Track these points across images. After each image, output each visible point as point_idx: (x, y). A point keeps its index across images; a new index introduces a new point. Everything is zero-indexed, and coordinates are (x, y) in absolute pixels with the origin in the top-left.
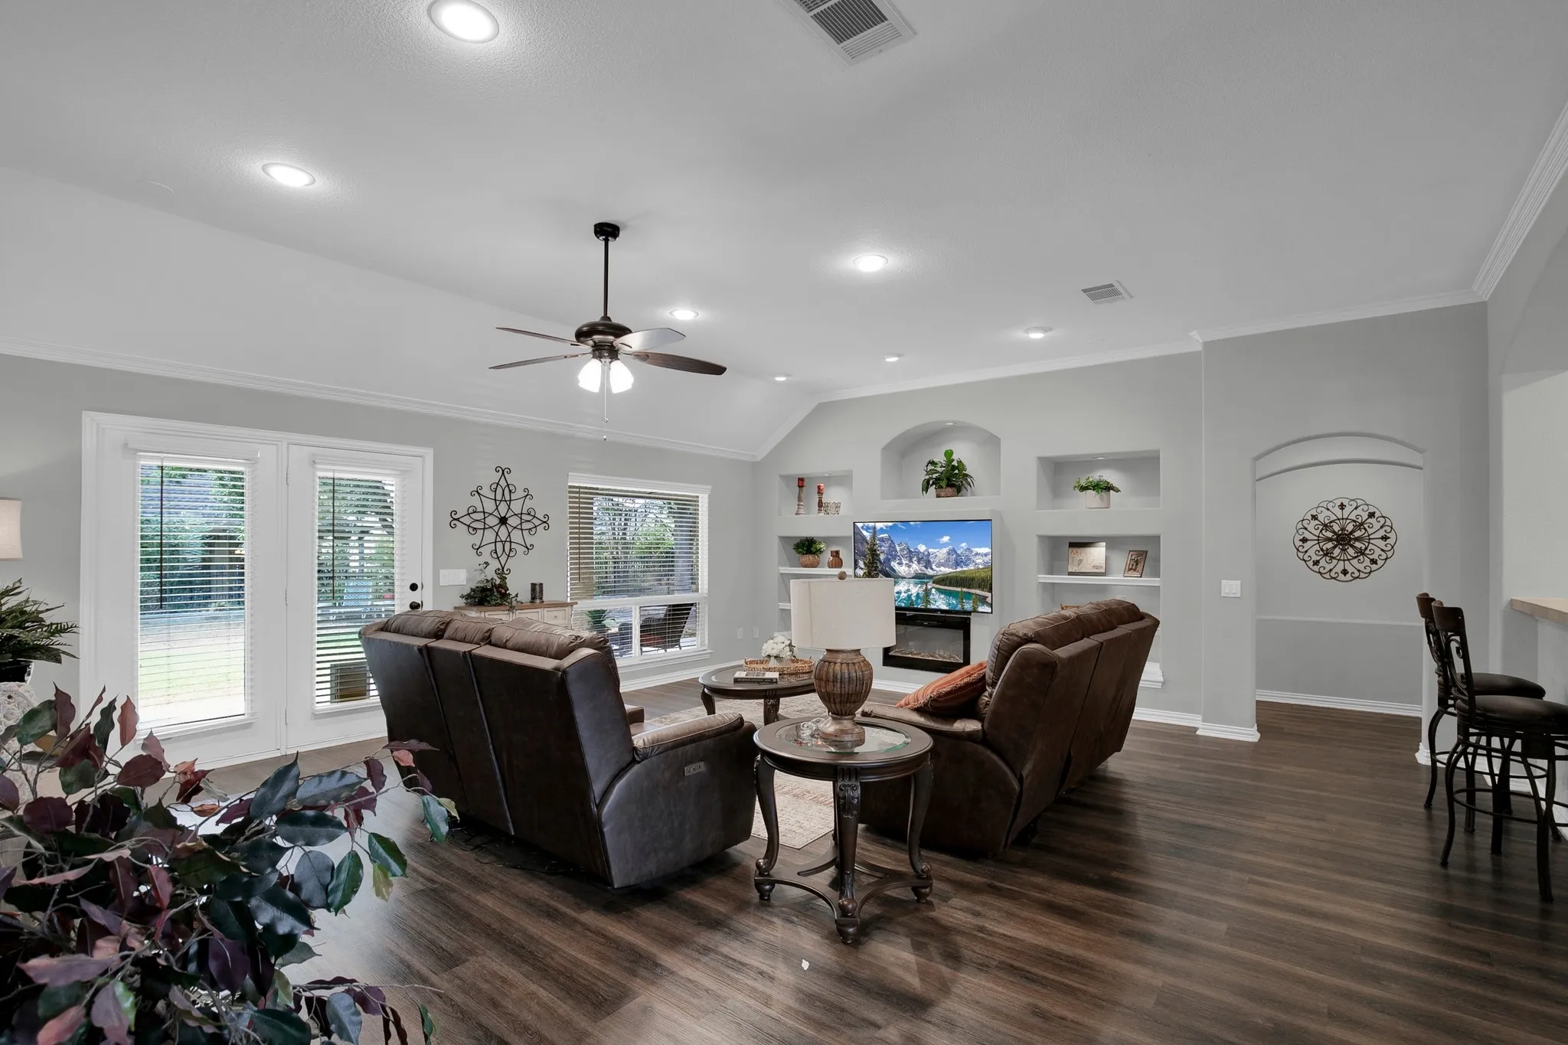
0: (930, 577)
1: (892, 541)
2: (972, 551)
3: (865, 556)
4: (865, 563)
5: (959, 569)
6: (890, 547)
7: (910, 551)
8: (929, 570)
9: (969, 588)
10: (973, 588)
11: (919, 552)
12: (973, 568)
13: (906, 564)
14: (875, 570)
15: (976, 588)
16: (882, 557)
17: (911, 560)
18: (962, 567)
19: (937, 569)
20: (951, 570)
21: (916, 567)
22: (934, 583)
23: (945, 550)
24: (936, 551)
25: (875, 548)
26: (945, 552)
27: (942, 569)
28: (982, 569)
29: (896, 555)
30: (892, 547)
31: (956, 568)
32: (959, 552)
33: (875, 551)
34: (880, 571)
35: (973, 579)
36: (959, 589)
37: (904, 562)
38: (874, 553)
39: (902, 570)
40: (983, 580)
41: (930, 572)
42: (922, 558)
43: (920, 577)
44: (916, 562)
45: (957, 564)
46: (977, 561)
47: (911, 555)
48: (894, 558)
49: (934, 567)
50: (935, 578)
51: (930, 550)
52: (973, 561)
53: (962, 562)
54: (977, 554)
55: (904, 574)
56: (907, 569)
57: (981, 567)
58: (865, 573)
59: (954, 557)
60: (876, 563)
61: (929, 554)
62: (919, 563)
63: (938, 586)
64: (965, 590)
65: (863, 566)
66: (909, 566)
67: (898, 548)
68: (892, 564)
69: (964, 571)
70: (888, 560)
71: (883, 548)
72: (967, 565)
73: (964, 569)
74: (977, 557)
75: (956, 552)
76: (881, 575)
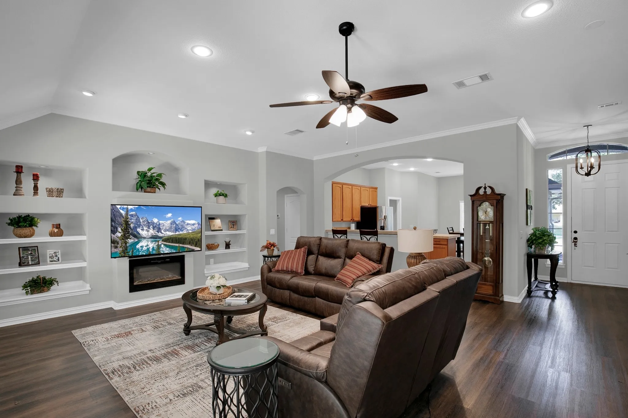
0: (161, 238)
1: (138, 216)
2: (185, 222)
3: (122, 225)
4: (122, 229)
5: (177, 233)
6: (136, 219)
7: (149, 222)
8: (160, 233)
9: (183, 244)
10: (185, 244)
11: (154, 223)
12: (185, 232)
13: (146, 230)
14: (128, 233)
15: (187, 244)
16: (132, 226)
17: (149, 228)
18: (179, 232)
19: (165, 233)
20: (173, 234)
21: (152, 232)
22: (162, 241)
23: (169, 222)
24: (164, 222)
25: (128, 220)
26: (169, 223)
27: (168, 233)
28: (191, 233)
29: (141, 225)
30: (138, 220)
31: (176, 232)
32: (177, 223)
33: (128, 222)
34: (131, 234)
35: (185, 239)
36: (177, 245)
37: (145, 229)
38: (127, 223)
39: (144, 233)
40: (192, 240)
41: (160, 235)
42: (156, 226)
43: (154, 238)
44: (152, 229)
45: (176, 230)
46: (188, 228)
47: (149, 224)
48: (139, 226)
49: (163, 232)
50: (163, 238)
51: (160, 222)
52: (186, 229)
53: (179, 229)
54: (188, 224)
55: (145, 236)
56: (146, 233)
57: (190, 231)
58: (122, 235)
59: (174, 226)
60: (129, 230)
61: (160, 224)
62: (154, 229)
63: (165, 243)
64: (181, 245)
65: (120, 231)
66: (148, 231)
67: (141, 221)
68: (138, 230)
69: (180, 234)
70: (135, 228)
71: (132, 221)
72: (183, 231)
73: (180, 233)
74: (188, 226)
75: (175, 223)
76: (131, 236)
